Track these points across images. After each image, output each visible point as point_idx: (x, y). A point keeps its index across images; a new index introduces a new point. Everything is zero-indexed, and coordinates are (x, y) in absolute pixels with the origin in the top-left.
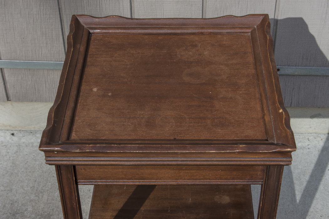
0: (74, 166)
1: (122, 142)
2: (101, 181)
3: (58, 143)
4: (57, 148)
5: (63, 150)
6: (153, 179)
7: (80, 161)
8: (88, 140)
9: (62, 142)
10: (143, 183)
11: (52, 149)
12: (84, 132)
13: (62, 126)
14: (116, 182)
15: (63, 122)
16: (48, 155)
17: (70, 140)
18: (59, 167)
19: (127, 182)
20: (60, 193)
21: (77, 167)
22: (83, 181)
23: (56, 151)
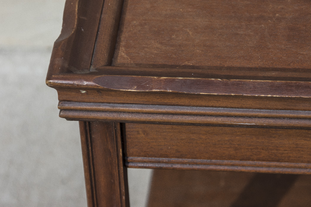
0: (122, 125)
1: (232, 73)
2: (180, 160)
3: (88, 72)
4: (87, 80)
5: (101, 87)
6: (302, 162)
7: (138, 113)
8: (154, 66)
9: (96, 69)
10: (277, 170)
11: (76, 82)
12: (147, 48)
13: (97, 32)
14: (216, 164)
15: (99, 24)
16: (65, 97)
17: (114, 66)
18: (87, 124)
19: (239, 165)
20: (86, 185)
21: (128, 126)
22: (140, 159)
23: (84, 89)
